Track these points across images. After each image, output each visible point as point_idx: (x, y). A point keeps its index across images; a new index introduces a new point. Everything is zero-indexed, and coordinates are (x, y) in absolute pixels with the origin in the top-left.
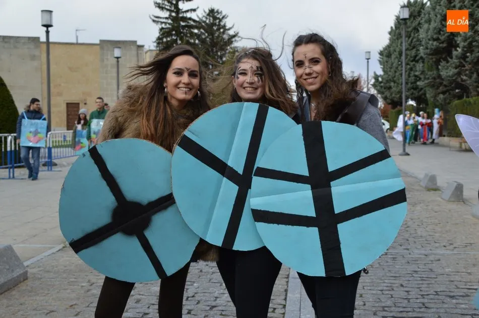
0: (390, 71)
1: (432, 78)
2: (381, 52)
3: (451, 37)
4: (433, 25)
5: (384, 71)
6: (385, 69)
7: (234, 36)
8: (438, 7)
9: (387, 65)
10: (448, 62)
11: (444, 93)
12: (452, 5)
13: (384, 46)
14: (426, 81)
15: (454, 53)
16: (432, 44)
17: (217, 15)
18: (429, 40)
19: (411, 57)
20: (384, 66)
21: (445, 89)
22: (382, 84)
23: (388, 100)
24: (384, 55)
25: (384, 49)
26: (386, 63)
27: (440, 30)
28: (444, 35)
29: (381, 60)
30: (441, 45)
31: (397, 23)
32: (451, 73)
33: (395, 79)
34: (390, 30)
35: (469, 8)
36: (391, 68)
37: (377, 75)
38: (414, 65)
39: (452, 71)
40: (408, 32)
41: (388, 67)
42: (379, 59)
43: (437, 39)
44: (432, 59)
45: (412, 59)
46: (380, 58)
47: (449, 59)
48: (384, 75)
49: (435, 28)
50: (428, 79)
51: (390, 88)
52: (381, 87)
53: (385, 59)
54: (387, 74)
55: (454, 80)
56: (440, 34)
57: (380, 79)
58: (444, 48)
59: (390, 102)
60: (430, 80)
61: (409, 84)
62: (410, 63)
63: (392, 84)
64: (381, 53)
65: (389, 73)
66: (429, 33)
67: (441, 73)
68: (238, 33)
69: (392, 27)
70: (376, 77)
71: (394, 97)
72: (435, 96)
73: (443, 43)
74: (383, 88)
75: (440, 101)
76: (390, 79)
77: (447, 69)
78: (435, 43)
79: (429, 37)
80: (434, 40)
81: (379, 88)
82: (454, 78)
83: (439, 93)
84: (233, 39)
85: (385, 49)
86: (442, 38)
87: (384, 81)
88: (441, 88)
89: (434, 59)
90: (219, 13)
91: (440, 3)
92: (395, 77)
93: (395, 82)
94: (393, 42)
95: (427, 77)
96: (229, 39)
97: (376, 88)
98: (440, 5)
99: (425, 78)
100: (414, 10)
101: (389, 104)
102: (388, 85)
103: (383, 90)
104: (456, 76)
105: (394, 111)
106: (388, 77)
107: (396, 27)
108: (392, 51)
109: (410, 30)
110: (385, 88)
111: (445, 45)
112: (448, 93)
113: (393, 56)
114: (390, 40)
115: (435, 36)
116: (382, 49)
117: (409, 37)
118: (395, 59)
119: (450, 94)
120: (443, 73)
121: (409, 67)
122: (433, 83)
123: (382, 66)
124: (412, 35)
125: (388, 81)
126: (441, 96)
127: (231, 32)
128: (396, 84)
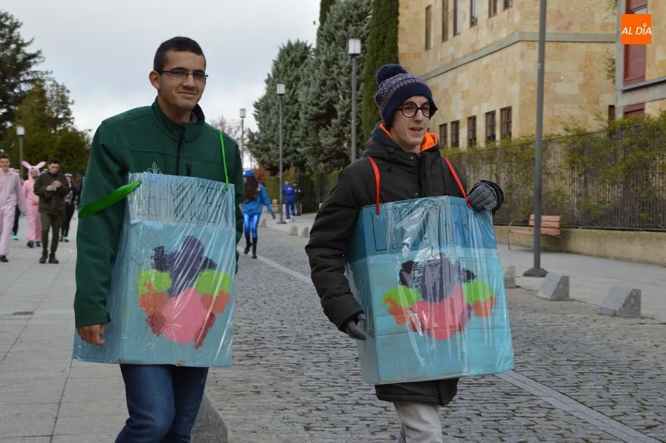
0: (269, 130)
1: (312, 145)
2: (256, 103)
3: (331, 103)
4: (312, 90)
5: (260, 128)
6: (262, 126)
7: (34, 56)
8: (316, 71)
9: (265, 122)
10: (327, 129)
11: (324, 161)
12: (331, 70)
13: (261, 98)
14: (307, 148)
15: (334, 121)
16: (312, 110)
17: (5, 21)
18: (309, 104)
19: (293, 113)
20: (261, 122)
21: (326, 157)
22: (259, 145)
23: (265, 165)
24: (261, 109)
25: (260, 99)
26: (263, 119)
27: (320, 95)
28: (323, 100)
29: (257, 114)
30: (321, 111)
31: (275, 70)
32: (330, 142)
33: (274, 139)
34: (266, 78)
35: (346, 76)
36: (269, 126)
37: (252, 133)
38: (296, 123)
39: (332, 140)
40: (289, 82)
41: (265, 124)
42: (254, 113)
43: (317, 104)
44: (312, 124)
45: (294, 115)
46: (256, 112)
47: (328, 127)
48: (261, 133)
49: (314, 93)
50: (308, 145)
51: (268, 150)
52: (258, 148)
53: (262, 114)
54: (265, 132)
55: (334, 150)
56: (319, 99)
57: (256, 138)
58: (324, 114)
59: (268, 167)
60: (310, 147)
61: (291, 146)
62: (292, 120)
63: (271, 145)
64: (257, 106)
65: (268, 132)
66: (309, 97)
67: (321, 141)
68: (39, 52)
69: (269, 75)
70: (251, 136)
71: (273, 162)
72: (316, 164)
73: (322, 108)
74: (259, 150)
75: (321, 169)
76: (268, 139)
77: (327, 137)
78: (315, 109)
79: (309, 102)
80: (314, 105)
81: (254, 149)
82: (333, 147)
83: (320, 162)
84: (32, 61)
85: (261, 101)
86: (322, 104)
87: (261, 141)
88: (322, 156)
89: (315, 125)
90: (7, 19)
91: (318, 66)
92: (274, 136)
93: (274, 143)
94: (271, 93)
95: (308, 143)
96: (25, 60)
97: (251, 149)
98: (318, 69)
99: (305, 145)
100: (296, 56)
101: (267, 170)
102: (265, 146)
103: (260, 152)
104: (335, 145)
105: (272, 178)
106: (266, 136)
107: (274, 75)
108: (270, 105)
109: (291, 79)
110: (262, 150)
111: (324, 111)
112: (328, 163)
113: (272, 111)
114: (267, 89)
115: (314, 102)
116: (258, 101)
117: (290, 89)
118: (274, 115)
119: (330, 163)
120: (323, 141)
121: (290, 125)
122: (313, 150)
123: (258, 122)
124: (294, 86)
125: (265, 142)
126: (322, 165)
127: (29, 50)
128: (275, 146)
